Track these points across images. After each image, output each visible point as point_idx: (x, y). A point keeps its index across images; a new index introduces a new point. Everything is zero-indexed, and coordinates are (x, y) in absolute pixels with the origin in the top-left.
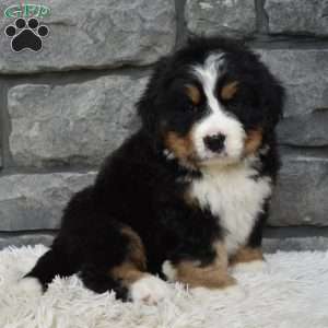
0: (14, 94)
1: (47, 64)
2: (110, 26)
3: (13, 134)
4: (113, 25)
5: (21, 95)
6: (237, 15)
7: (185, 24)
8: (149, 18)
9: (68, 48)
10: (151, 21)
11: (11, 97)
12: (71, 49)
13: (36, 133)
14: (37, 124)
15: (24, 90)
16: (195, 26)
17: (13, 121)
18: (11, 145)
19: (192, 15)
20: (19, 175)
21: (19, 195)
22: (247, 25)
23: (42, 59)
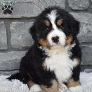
0: (13, 25)
1: (24, 16)
2: (46, 4)
3: (12, 38)
4: (47, 4)
5: (15, 26)
6: (84, 3)
7: (68, 4)
8: (58, 2)
9: (31, 11)
10: (59, 3)
11: (12, 26)
12: (32, 11)
13: (21, 38)
14: (21, 35)
15: (16, 24)
16: (71, 5)
17: (12, 34)
18: (11, 42)
19: (70, 2)
20: (14, 52)
21: (15, 59)
22: (86, 6)
23: (22, 14)
